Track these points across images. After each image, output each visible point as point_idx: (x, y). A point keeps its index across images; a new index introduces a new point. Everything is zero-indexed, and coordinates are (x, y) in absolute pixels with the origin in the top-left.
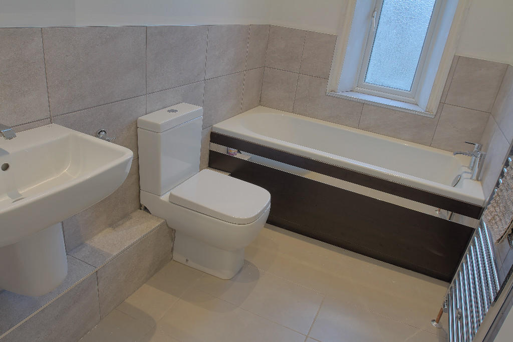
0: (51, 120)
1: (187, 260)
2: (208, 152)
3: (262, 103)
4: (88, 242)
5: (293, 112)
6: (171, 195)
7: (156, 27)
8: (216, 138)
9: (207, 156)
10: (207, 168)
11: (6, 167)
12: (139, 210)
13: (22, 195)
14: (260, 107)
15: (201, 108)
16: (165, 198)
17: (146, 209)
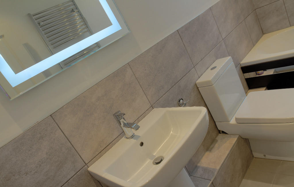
0: (152, 107)
1: (265, 156)
2: (245, 80)
3: (264, 32)
4: (199, 165)
5: (291, 26)
6: (237, 119)
7: (182, 27)
8: (245, 69)
9: (245, 83)
10: (249, 90)
11: (142, 144)
12: (220, 134)
13: (155, 156)
14: (264, 35)
15: (230, 57)
16: (233, 121)
17: (223, 132)
